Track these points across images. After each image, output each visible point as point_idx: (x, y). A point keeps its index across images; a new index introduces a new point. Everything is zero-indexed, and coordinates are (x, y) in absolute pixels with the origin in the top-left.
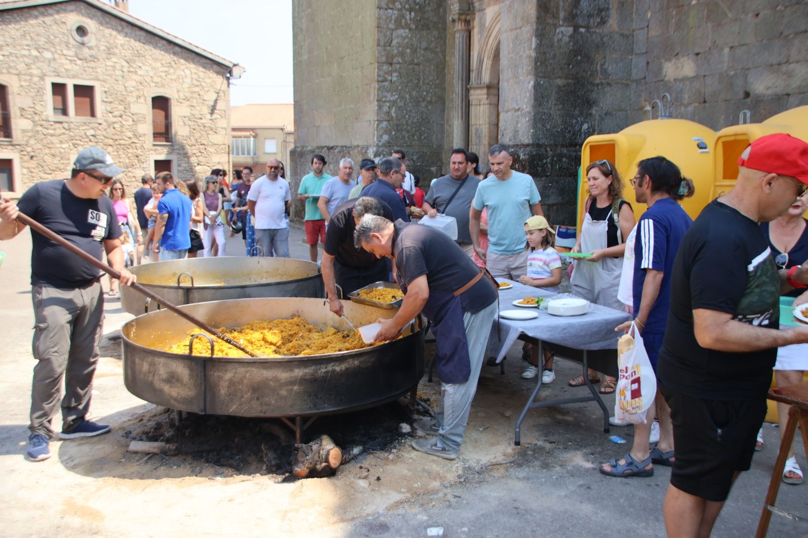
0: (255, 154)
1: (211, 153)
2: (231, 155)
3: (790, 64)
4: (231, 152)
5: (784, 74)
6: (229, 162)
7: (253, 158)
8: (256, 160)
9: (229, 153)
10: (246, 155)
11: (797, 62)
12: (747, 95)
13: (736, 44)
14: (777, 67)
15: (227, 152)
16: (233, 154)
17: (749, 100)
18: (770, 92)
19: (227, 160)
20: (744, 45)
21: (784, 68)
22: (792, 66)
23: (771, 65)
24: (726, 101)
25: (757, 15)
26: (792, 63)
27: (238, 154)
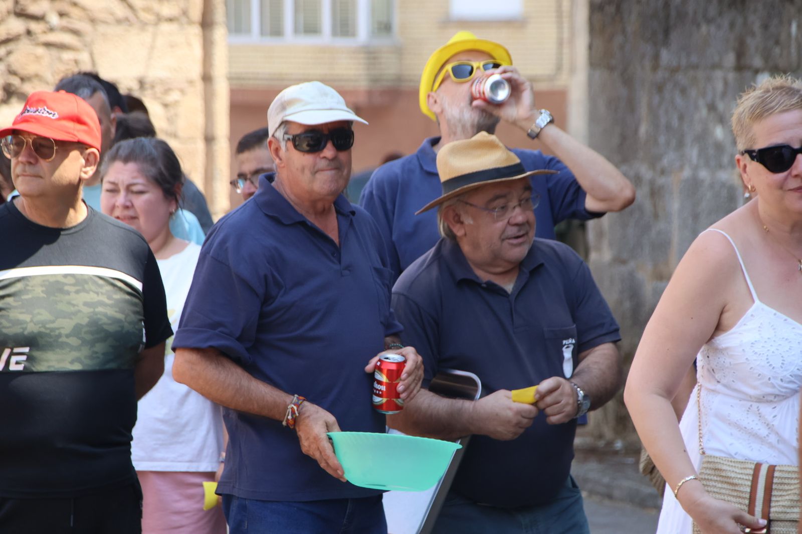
0: (384, 28)
1: (93, 21)
2: (220, 34)
4: (220, 14)
6: (207, 78)
7: (371, 55)
8: (389, 68)
9: (206, 24)
10: (326, 37)
15: (196, 13)
16: (238, 26)
19: (195, 70)
27: (276, 31)
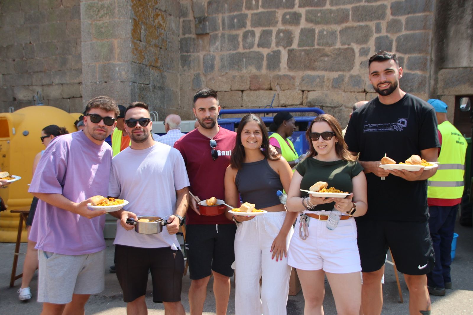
3: (33, 86)
5: (31, 90)
11: (36, 86)
12: (15, 99)
13: (5, 73)
14: (27, 87)
17: (16, 102)
18: (25, 99)
20: (10, 74)
21: (31, 88)
22: (34, 87)
23: (25, 86)
24: (4, 101)
25: (14, 60)
26: (34, 86)
